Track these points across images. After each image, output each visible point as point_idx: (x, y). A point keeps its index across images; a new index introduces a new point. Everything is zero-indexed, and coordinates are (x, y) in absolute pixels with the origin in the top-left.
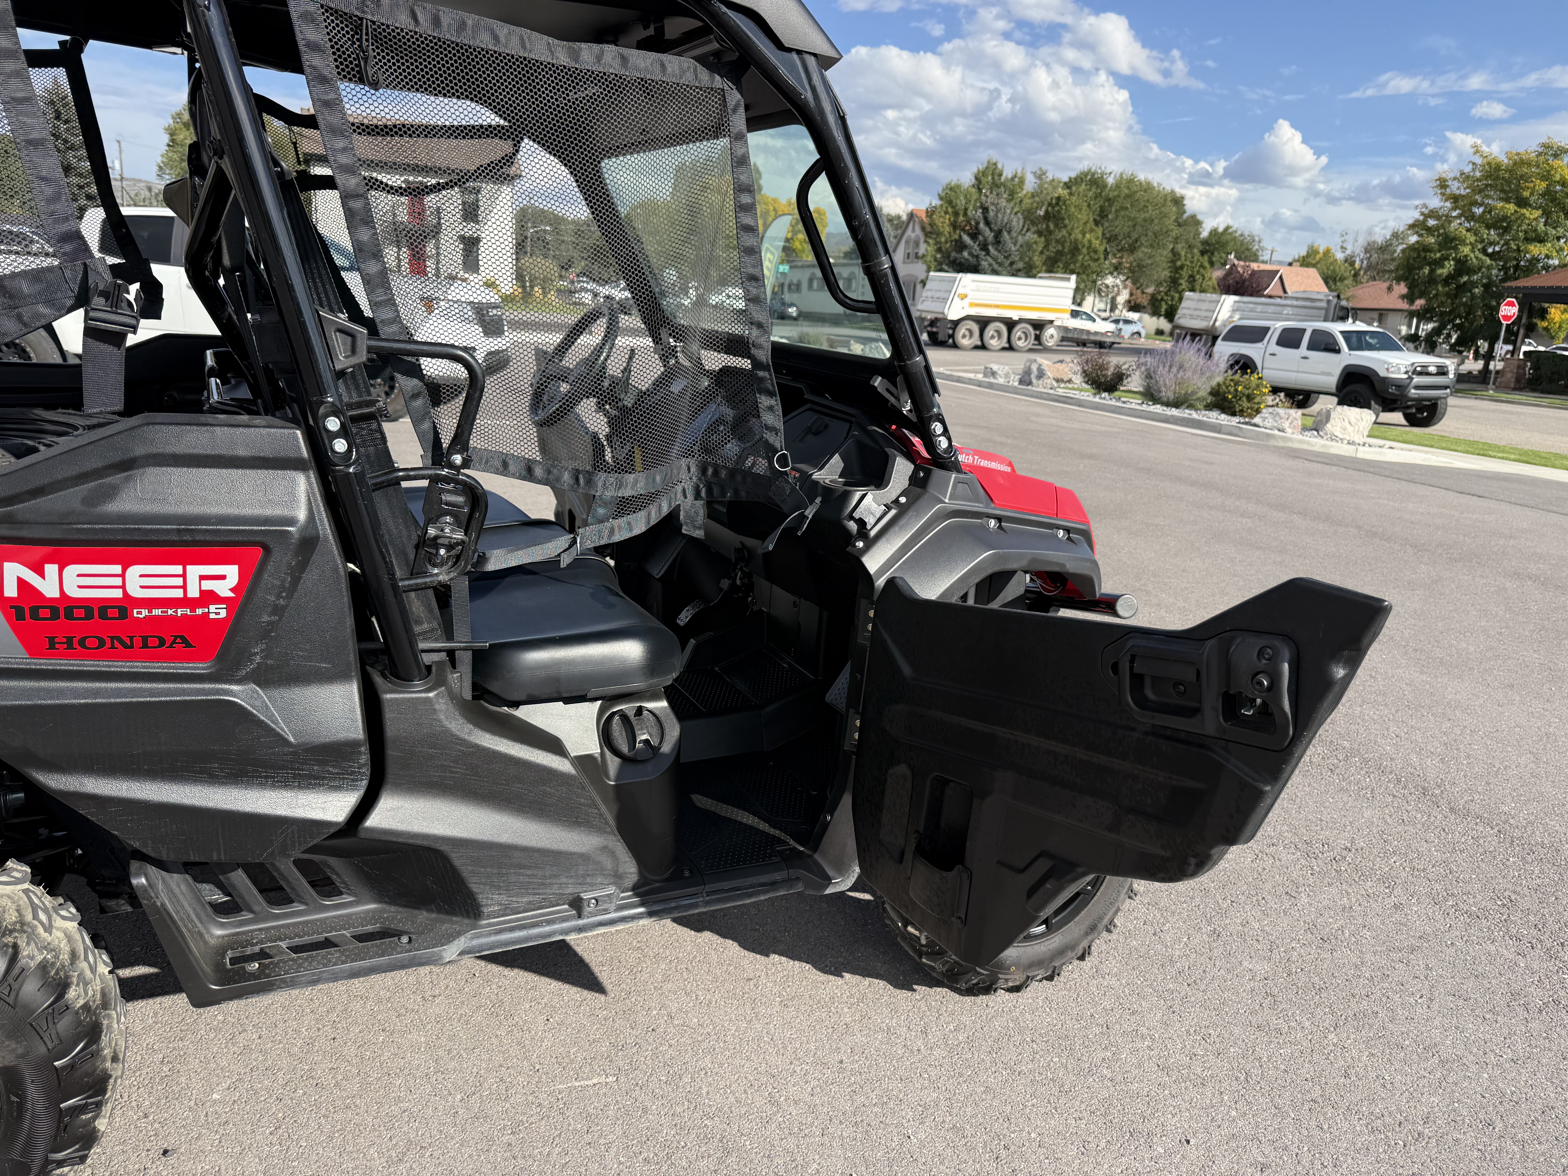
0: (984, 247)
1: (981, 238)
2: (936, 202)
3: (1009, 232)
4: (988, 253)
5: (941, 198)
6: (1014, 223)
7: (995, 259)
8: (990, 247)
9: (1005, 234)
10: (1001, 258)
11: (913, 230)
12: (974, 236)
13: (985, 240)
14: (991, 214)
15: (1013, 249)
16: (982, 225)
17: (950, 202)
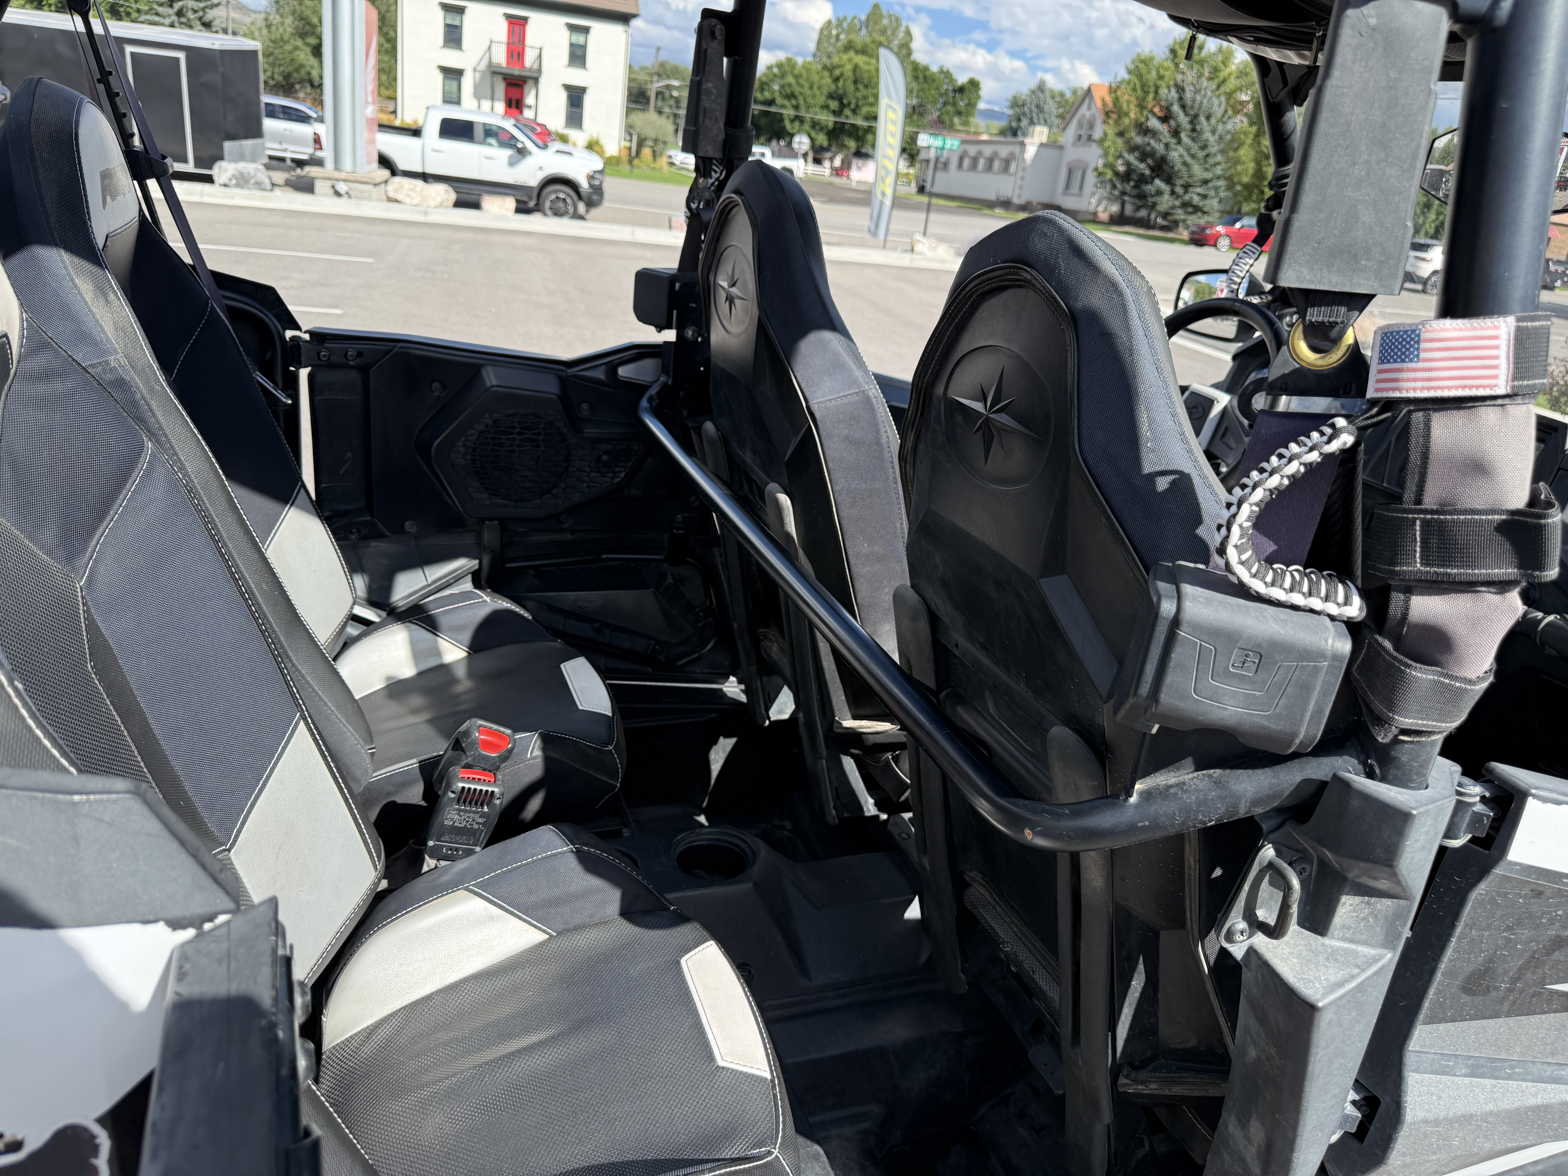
0: (1176, 133)
1: (1172, 123)
2: (1123, 75)
3: (1208, 118)
4: (1179, 142)
5: (1130, 72)
6: (1215, 108)
7: (1188, 150)
8: (1183, 135)
9: (1202, 119)
10: (1195, 149)
11: (1089, 108)
12: (1165, 119)
13: (1178, 126)
14: (1188, 95)
15: (1212, 139)
16: (1176, 108)
17: (1140, 76)
